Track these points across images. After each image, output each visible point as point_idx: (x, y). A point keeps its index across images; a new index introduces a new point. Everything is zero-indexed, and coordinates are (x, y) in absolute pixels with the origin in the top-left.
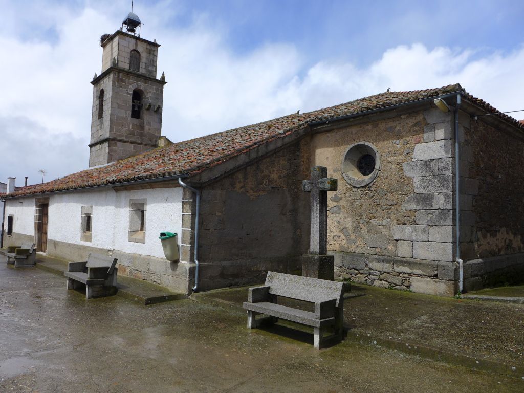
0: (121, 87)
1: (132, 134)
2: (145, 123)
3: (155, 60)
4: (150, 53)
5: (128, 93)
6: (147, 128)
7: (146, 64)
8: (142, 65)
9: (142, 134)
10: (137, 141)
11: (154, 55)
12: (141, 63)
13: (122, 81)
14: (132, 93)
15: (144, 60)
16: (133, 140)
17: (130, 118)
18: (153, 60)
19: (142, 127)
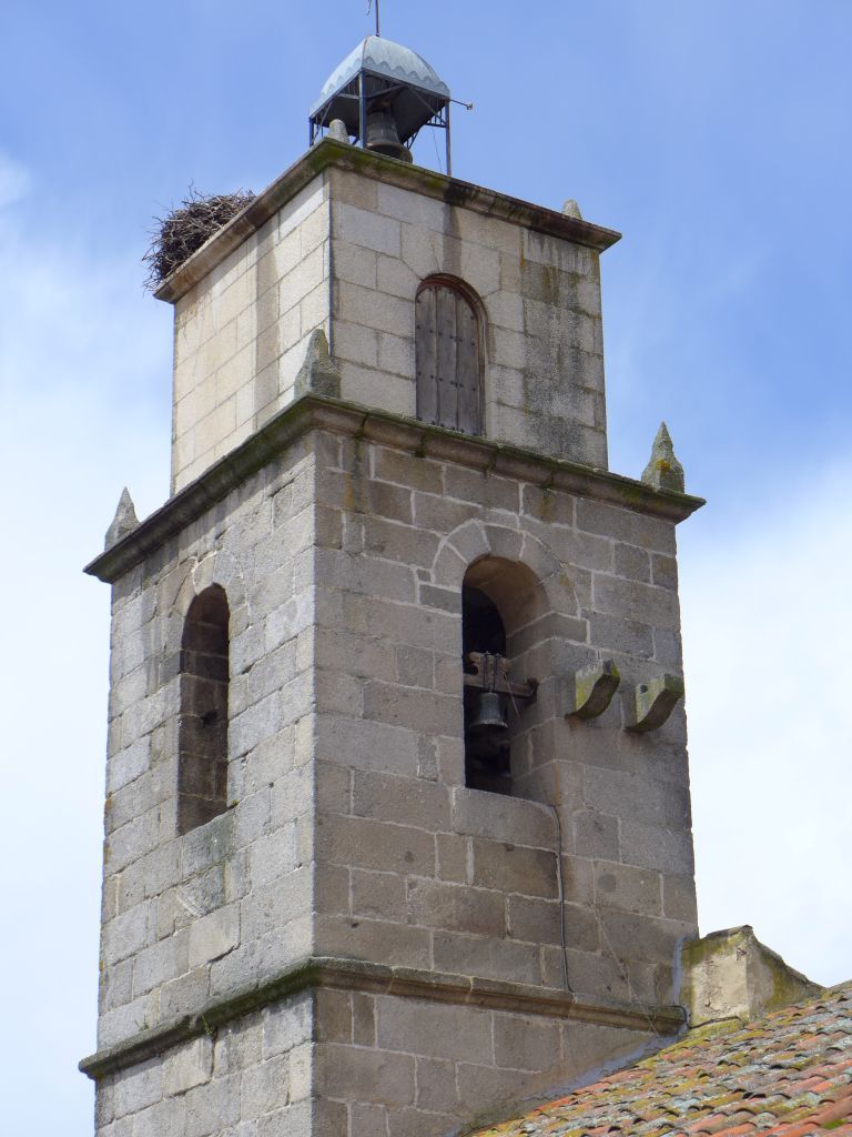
0: (381, 549)
1: (484, 921)
2: (573, 831)
3: (587, 344)
4: (550, 296)
5: (431, 596)
6: (585, 871)
7: (526, 373)
8: (503, 387)
9: (559, 925)
10: (524, 979)
11: (577, 310)
12: (492, 375)
13: (384, 500)
14: (457, 589)
15: (509, 350)
16: (491, 972)
17: (457, 791)
18: (576, 348)
19: (551, 866)
